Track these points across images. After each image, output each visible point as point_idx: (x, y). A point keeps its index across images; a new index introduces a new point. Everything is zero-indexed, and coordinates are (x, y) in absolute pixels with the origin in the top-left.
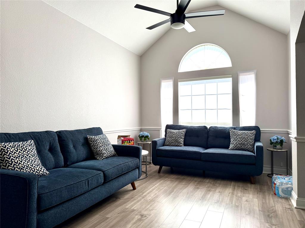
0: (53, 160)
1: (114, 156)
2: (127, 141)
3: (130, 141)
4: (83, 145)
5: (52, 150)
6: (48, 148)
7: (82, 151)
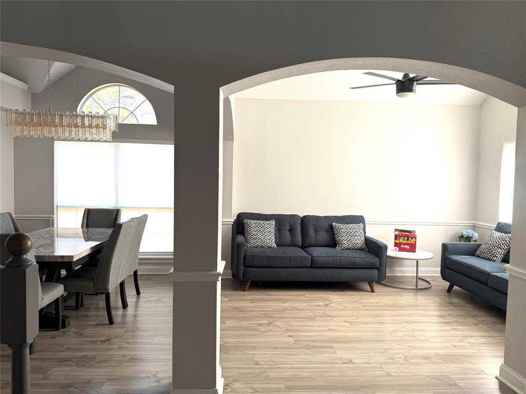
0: (289, 239)
1: (361, 249)
2: (404, 237)
3: (408, 238)
4: (327, 231)
5: (291, 230)
6: (288, 228)
7: (323, 237)
